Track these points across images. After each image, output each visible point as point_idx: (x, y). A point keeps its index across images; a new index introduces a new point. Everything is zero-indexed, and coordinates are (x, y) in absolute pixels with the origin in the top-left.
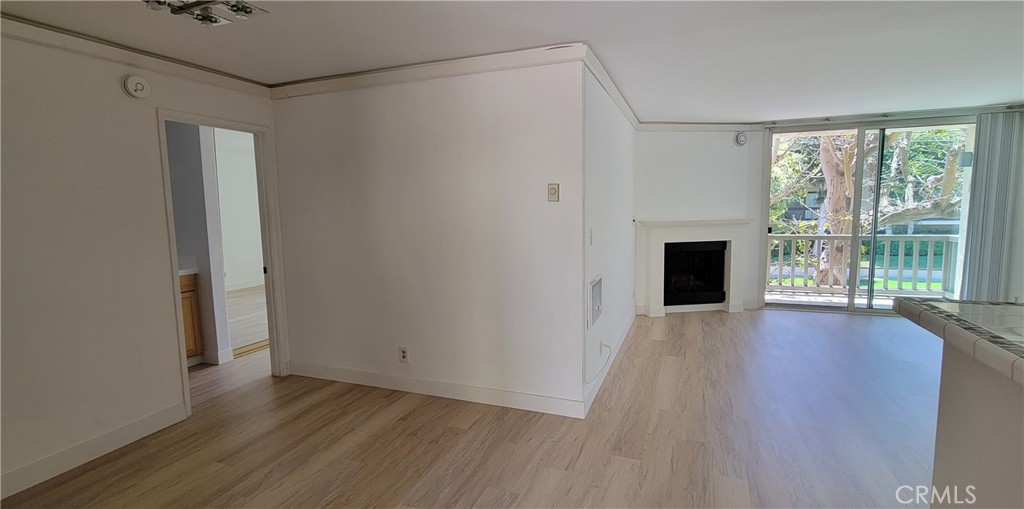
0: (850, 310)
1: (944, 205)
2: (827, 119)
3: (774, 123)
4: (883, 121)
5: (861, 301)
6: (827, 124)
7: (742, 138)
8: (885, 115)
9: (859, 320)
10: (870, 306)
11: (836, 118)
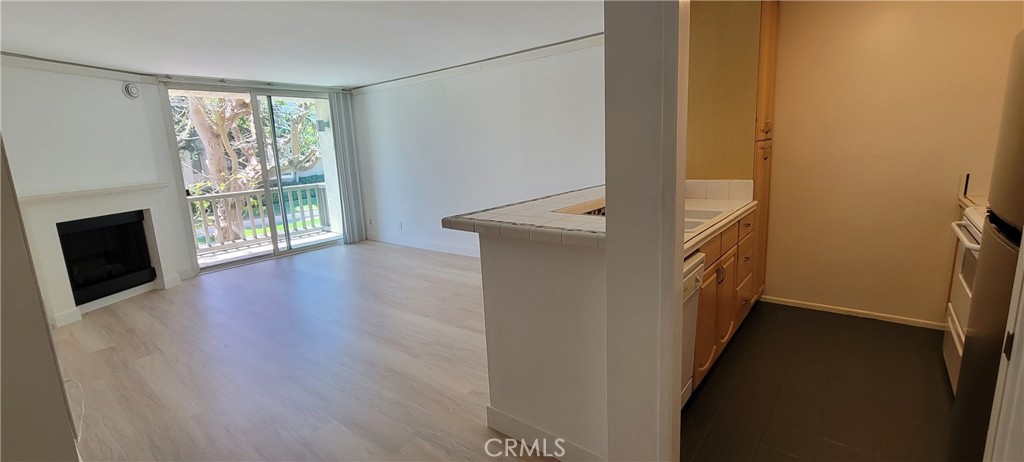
0: (276, 254)
1: (296, 162)
2: (222, 81)
3: (168, 77)
4: (270, 89)
5: (282, 245)
6: (221, 85)
7: (134, 90)
8: (269, 84)
9: (284, 261)
10: (290, 248)
11: (231, 81)
